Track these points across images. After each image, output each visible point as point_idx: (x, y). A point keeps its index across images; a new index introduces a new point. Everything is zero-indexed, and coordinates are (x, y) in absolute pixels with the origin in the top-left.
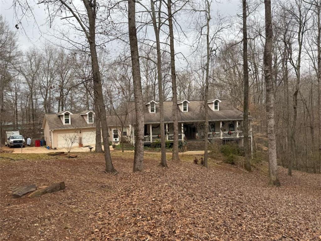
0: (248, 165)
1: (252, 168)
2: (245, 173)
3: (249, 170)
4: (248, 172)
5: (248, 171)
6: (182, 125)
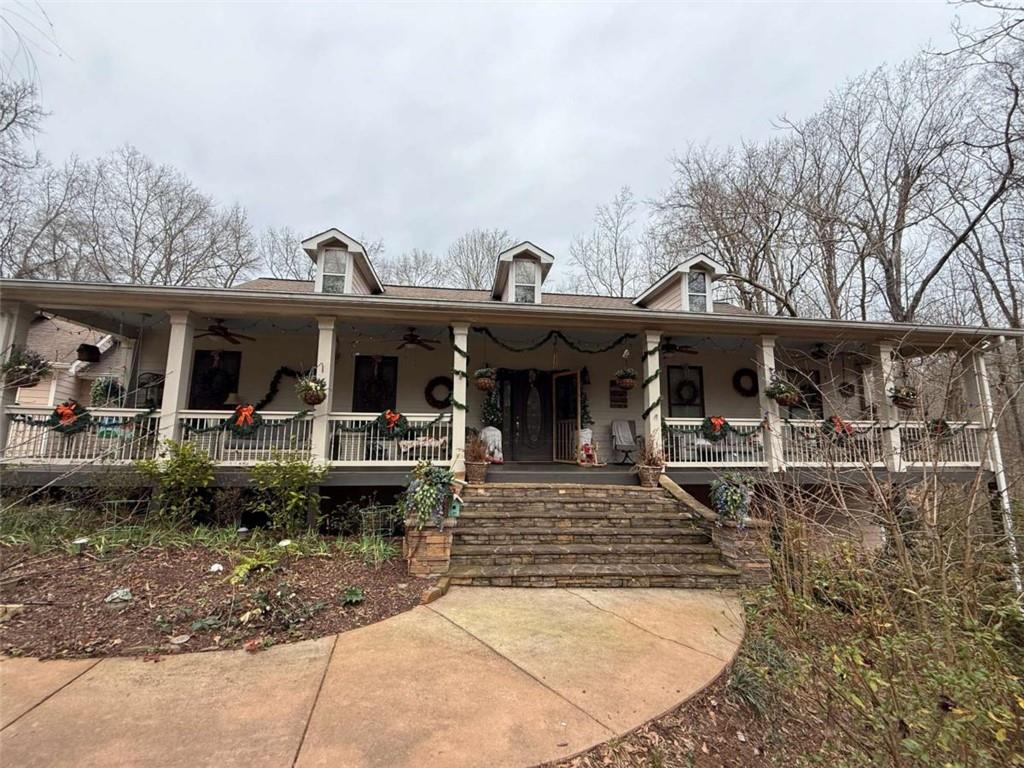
6: (461, 342)
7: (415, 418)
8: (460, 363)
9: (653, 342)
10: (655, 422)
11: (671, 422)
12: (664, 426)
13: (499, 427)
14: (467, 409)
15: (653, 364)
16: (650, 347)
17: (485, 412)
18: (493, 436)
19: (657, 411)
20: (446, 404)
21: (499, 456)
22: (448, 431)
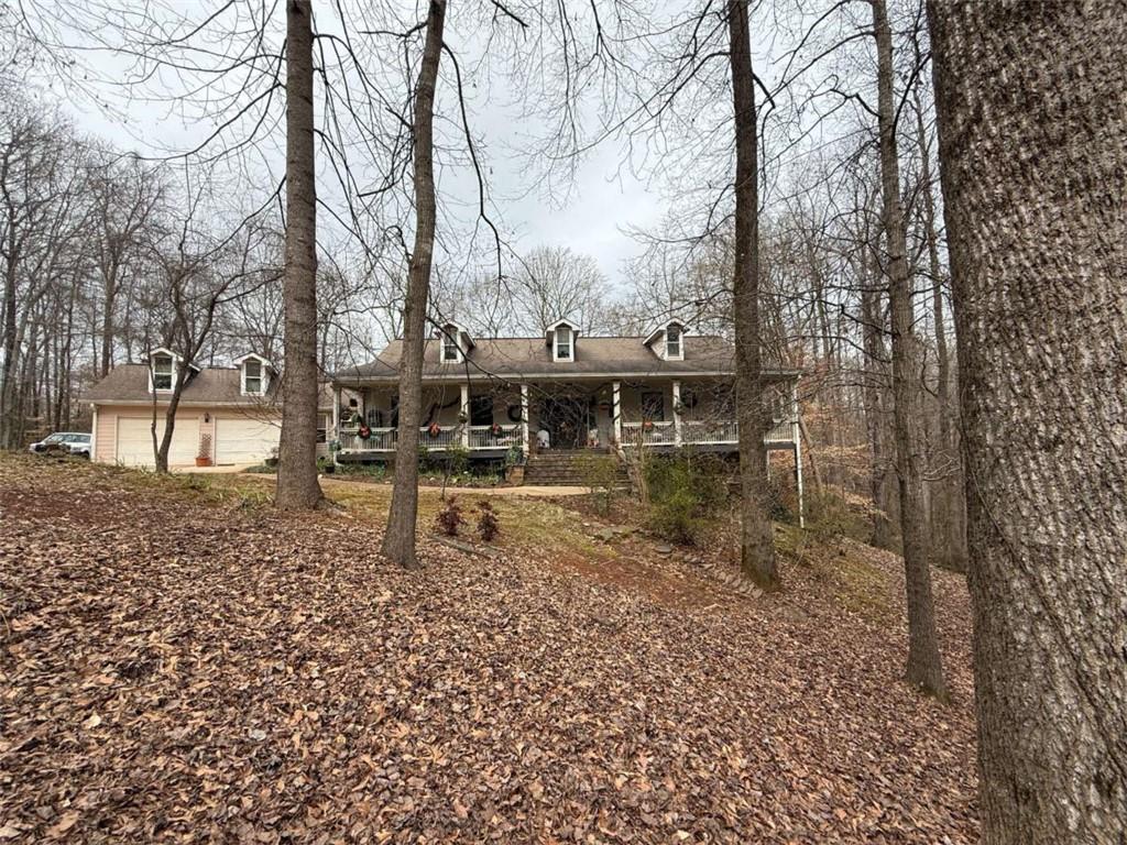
0: (760, 556)
1: (789, 572)
2: (741, 597)
3: (769, 580)
4: (758, 593)
5: (759, 584)
6: (524, 391)
7: (505, 427)
8: (524, 403)
9: (616, 387)
10: (617, 426)
11: (625, 425)
12: (622, 427)
13: (547, 430)
14: (529, 422)
15: (617, 397)
16: (615, 389)
17: (538, 423)
18: (544, 436)
19: (619, 420)
20: (518, 420)
21: (547, 445)
22: (520, 433)
